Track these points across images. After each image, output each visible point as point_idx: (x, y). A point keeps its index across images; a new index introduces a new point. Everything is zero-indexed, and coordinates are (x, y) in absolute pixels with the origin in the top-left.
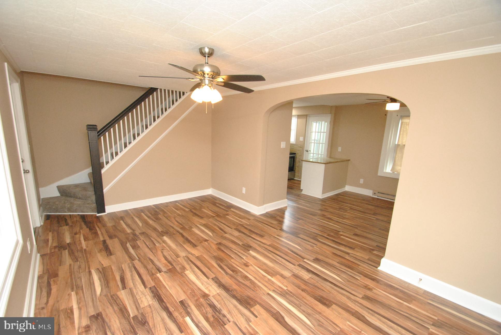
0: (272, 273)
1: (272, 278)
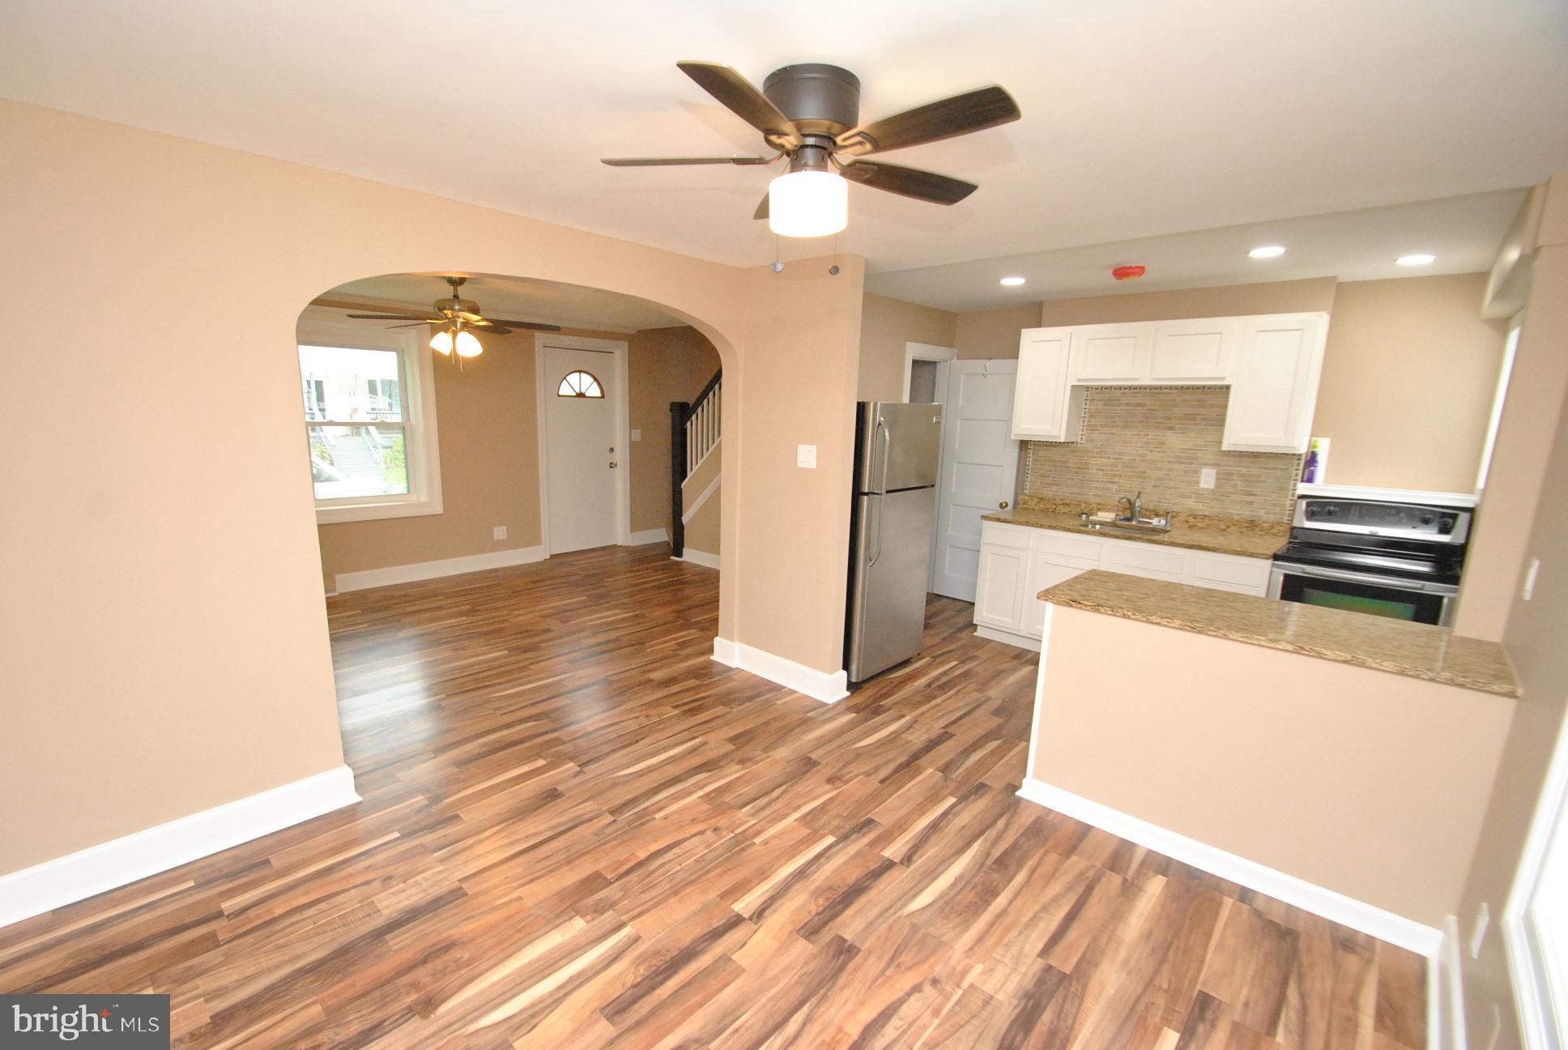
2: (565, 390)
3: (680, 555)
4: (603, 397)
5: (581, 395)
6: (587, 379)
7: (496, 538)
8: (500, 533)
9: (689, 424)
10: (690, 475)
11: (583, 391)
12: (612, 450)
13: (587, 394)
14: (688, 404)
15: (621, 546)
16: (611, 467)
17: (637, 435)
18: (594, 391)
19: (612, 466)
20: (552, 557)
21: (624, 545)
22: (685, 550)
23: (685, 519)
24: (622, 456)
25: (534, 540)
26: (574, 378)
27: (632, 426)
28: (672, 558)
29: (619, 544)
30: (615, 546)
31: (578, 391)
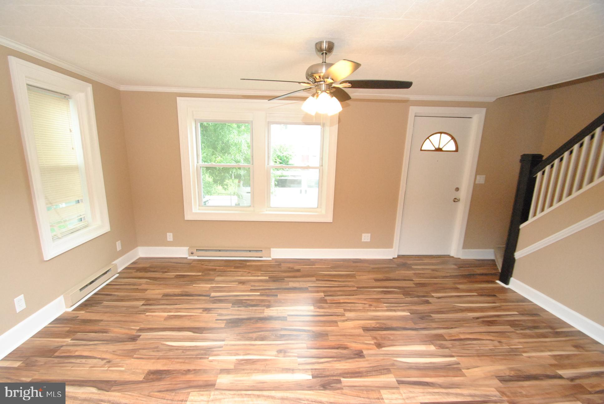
0: (242, 364)
1: (236, 359)
2: (427, 146)
3: (506, 282)
4: (457, 150)
5: (439, 150)
6: (446, 138)
7: (363, 240)
8: (366, 237)
9: (539, 174)
10: (531, 219)
11: (441, 147)
12: (457, 189)
13: (443, 149)
14: (543, 156)
15: (453, 257)
16: (454, 201)
17: (481, 179)
18: (451, 146)
19: (456, 200)
20: (399, 257)
21: (455, 257)
22: (512, 280)
23: (518, 255)
24: (465, 194)
25: (388, 244)
26: (435, 139)
27: (478, 172)
28: (498, 282)
29: (452, 255)
30: (449, 256)
31: (437, 147)
